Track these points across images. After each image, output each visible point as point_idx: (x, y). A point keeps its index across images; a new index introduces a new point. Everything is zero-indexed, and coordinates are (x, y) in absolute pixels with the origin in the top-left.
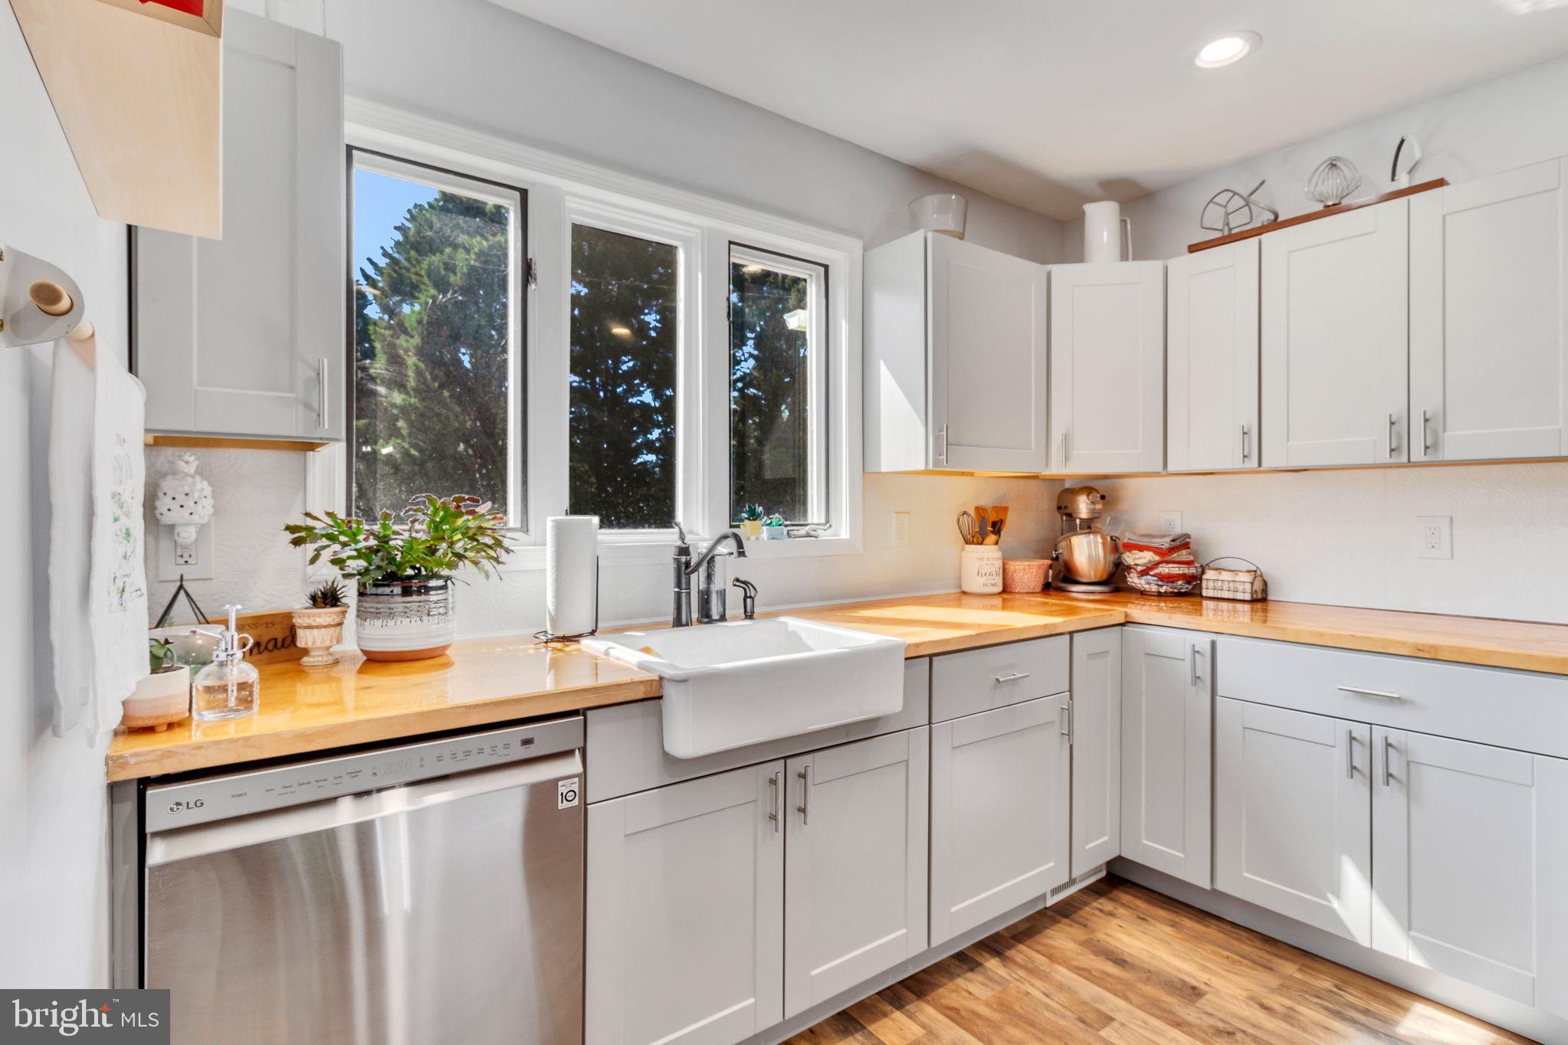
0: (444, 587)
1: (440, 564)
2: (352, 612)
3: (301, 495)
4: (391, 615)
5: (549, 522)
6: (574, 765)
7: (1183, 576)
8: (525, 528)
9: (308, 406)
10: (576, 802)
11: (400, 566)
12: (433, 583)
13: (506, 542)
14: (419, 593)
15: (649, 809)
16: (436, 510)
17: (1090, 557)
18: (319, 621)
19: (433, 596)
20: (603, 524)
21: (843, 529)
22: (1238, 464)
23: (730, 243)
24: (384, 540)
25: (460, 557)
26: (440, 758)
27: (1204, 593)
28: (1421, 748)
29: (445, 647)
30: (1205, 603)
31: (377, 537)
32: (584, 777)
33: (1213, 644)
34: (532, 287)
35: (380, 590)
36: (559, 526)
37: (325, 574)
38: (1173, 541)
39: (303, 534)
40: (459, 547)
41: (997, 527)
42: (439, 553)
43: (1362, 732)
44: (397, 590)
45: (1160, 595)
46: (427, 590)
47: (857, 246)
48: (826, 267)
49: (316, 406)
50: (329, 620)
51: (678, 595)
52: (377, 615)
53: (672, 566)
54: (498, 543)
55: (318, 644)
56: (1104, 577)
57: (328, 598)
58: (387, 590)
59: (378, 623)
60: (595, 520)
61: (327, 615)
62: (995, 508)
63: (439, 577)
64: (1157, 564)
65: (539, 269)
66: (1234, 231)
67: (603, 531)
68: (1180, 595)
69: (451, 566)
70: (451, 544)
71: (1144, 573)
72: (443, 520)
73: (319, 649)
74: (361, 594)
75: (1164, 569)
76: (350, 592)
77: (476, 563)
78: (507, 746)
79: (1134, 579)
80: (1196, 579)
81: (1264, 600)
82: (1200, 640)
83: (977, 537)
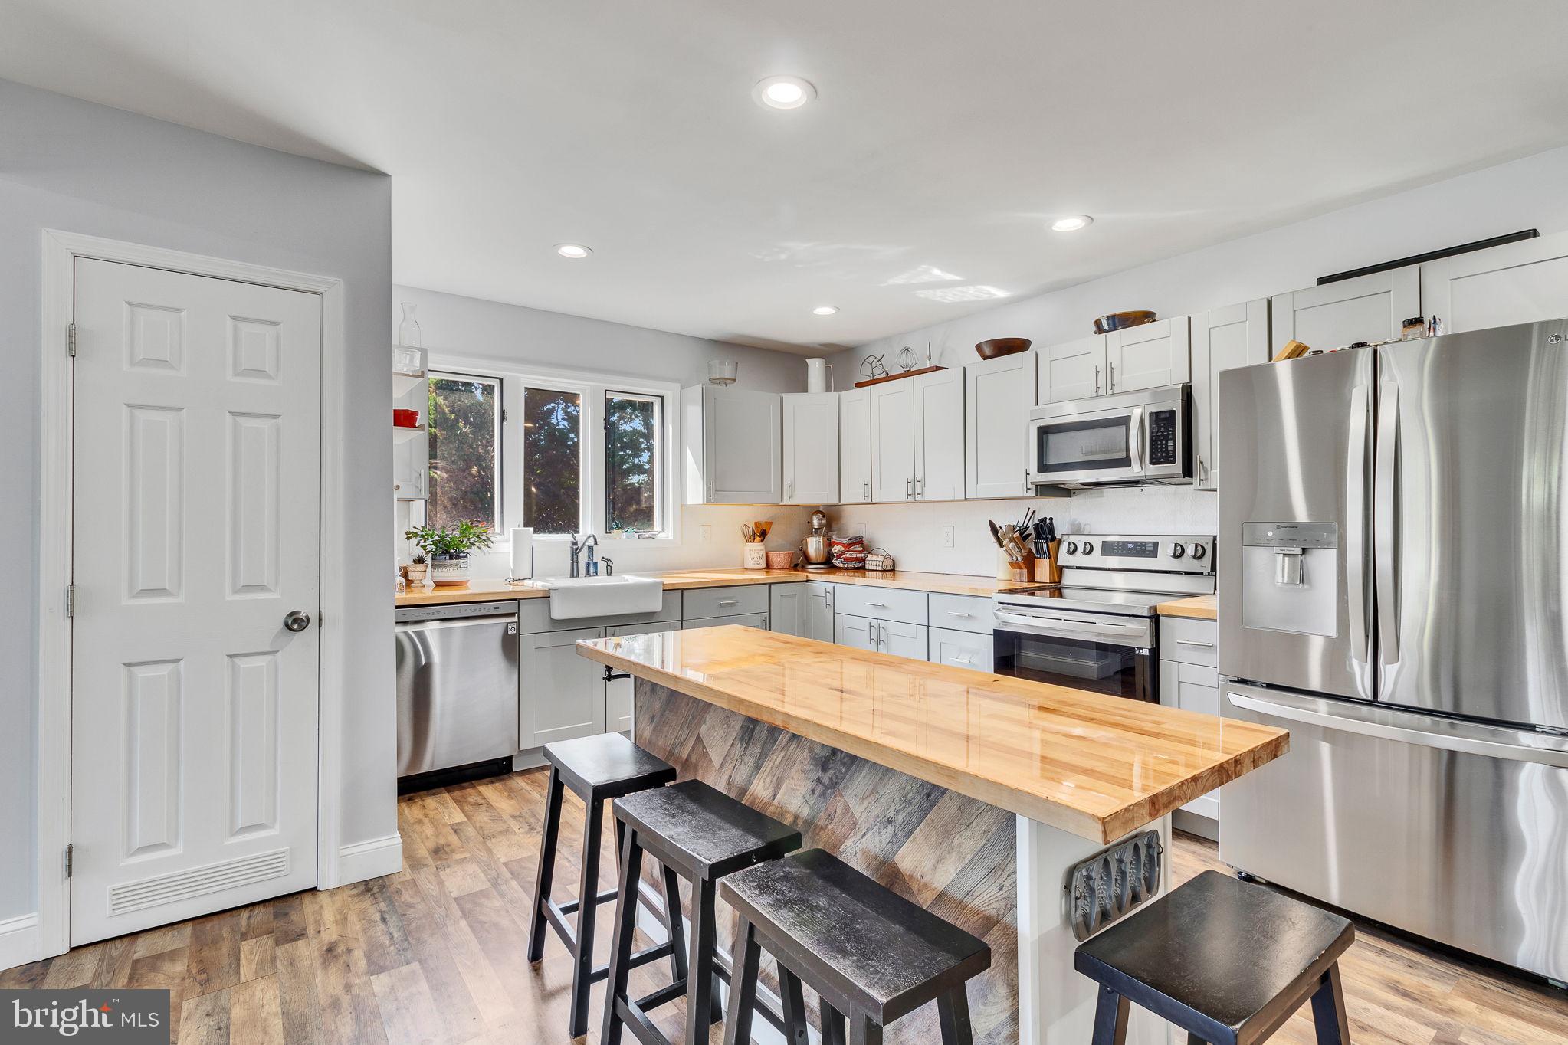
0: (466, 557)
1: (465, 546)
2: (430, 566)
3: (407, 520)
4: (446, 567)
5: (511, 530)
6: (515, 619)
7: (857, 559)
8: (502, 533)
9: (417, 487)
10: (515, 632)
11: (449, 548)
12: (461, 555)
13: (492, 539)
14: (456, 558)
15: (546, 640)
16: (463, 526)
17: (816, 549)
18: (418, 569)
19: (462, 560)
20: (535, 531)
21: (670, 534)
22: (862, 501)
23: (606, 391)
24: (443, 537)
25: (473, 544)
26: (466, 611)
27: (867, 568)
28: (892, 628)
29: (467, 581)
30: (867, 572)
31: (439, 536)
32: (518, 624)
33: (834, 587)
34: (505, 423)
35: (441, 557)
36: (516, 533)
37: (420, 551)
38: (851, 539)
39: (411, 535)
40: (472, 540)
41: (763, 534)
42: (464, 543)
43: (874, 623)
44: (448, 557)
45: (847, 569)
46: (460, 557)
47: (678, 386)
48: (662, 397)
49: (419, 486)
50: (422, 569)
51: (573, 564)
52: (440, 567)
53: (569, 549)
54: (488, 539)
55: (418, 578)
56: (824, 560)
57: (420, 560)
58: (444, 557)
59: (440, 570)
60: (532, 529)
61: (420, 567)
62: (766, 522)
63: (463, 552)
64: (844, 553)
65: (507, 415)
66: (875, 378)
67: (536, 535)
68: (855, 568)
69: (469, 547)
70: (469, 539)
71: (839, 557)
72: (465, 530)
73: (417, 580)
74: (433, 559)
75: (848, 555)
76: (429, 559)
77: (479, 548)
78: (489, 609)
79: (835, 561)
80: (863, 560)
81: (893, 570)
82: (830, 587)
83: (751, 539)
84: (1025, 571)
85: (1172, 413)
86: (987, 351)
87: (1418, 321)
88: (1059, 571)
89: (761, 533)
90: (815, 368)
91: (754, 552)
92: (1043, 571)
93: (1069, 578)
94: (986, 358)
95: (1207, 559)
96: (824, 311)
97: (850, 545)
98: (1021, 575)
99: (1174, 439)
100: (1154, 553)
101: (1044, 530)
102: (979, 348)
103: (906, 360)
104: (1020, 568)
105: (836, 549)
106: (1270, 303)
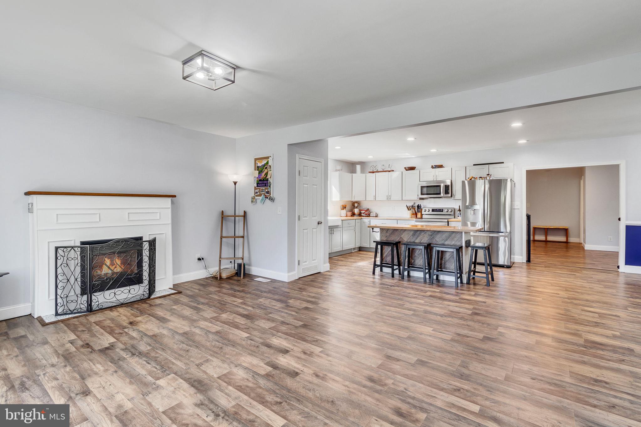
7: (368, 214)
17: (357, 212)
30: (370, 217)
45: (365, 216)
56: (359, 214)
62: (345, 205)
64: (365, 212)
66: (373, 172)
68: (368, 216)
79: (362, 214)
80: (370, 214)
81: (377, 216)
82: (369, 220)
83: (343, 209)
84: (415, 215)
85: (449, 185)
86: (407, 168)
87: (489, 175)
88: (422, 215)
89: (344, 207)
90: (358, 167)
91: (344, 212)
92: (419, 215)
93: (424, 216)
94: (406, 170)
95: (453, 212)
96: (371, 157)
97: (367, 210)
98: (414, 216)
99: (449, 190)
100: (442, 211)
101: (419, 207)
102: (405, 168)
103: (383, 167)
104: (414, 215)
105: (363, 212)
106: (466, 167)
